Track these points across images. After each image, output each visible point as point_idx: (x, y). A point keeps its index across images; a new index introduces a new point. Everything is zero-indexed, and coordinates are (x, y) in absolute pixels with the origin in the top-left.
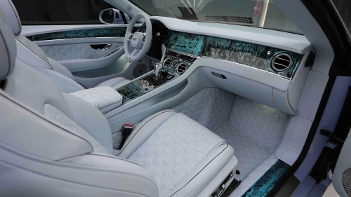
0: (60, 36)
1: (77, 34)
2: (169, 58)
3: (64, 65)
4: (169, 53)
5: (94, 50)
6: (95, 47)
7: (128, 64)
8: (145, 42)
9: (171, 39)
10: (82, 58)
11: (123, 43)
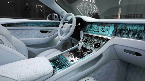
0: (23, 25)
1: (33, 24)
2: (86, 38)
3: (22, 41)
4: (85, 35)
5: (42, 33)
6: (42, 32)
7: (59, 42)
8: (71, 29)
9: (88, 27)
10: (34, 37)
11: (58, 30)
